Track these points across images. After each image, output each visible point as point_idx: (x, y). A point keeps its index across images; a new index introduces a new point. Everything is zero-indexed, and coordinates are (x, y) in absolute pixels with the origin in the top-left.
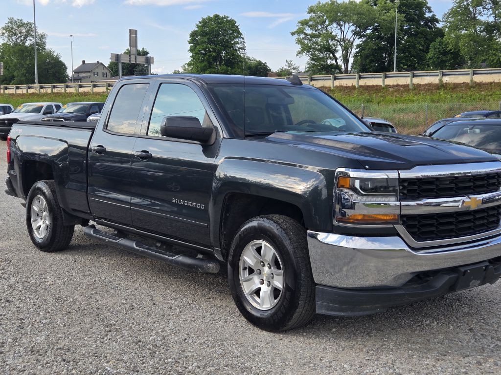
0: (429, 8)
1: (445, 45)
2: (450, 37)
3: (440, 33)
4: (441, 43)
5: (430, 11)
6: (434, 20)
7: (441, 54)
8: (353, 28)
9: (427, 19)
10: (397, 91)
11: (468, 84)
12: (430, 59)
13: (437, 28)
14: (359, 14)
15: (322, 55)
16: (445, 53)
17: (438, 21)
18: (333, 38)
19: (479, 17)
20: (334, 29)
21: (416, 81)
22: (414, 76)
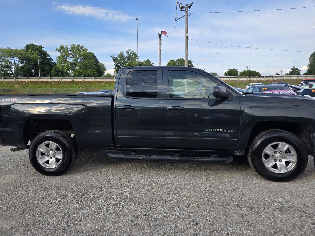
0: (49, 55)
1: (58, 68)
2: (59, 66)
3: (54, 64)
4: (56, 68)
5: (49, 56)
6: (51, 59)
7: (57, 71)
8: (18, 59)
9: (48, 59)
10: (56, 83)
11: (82, 82)
12: (53, 73)
13: (53, 63)
14: (21, 54)
15: (5, 69)
16: (58, 71)
17: (53, 60)
18: (10, 63)
19: (68, 60)
20: (10, 60)
21: (63, 80)
22: (62, 78)
